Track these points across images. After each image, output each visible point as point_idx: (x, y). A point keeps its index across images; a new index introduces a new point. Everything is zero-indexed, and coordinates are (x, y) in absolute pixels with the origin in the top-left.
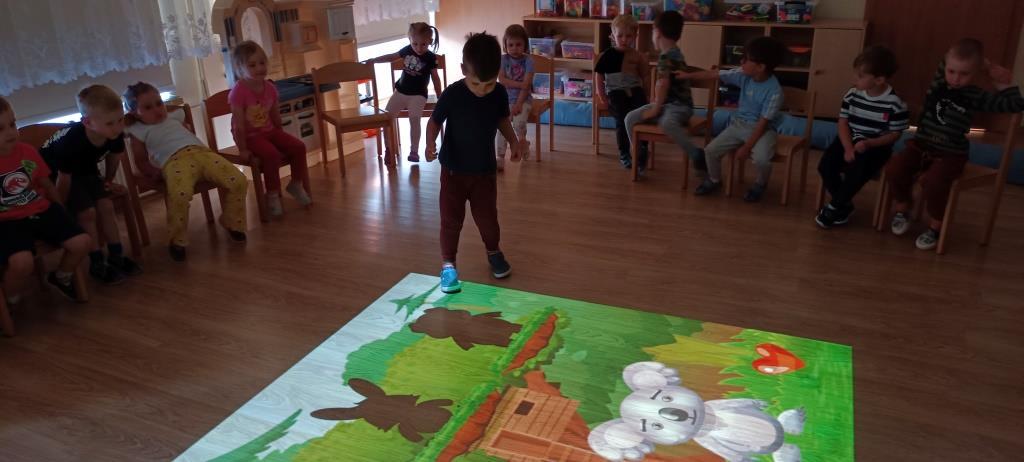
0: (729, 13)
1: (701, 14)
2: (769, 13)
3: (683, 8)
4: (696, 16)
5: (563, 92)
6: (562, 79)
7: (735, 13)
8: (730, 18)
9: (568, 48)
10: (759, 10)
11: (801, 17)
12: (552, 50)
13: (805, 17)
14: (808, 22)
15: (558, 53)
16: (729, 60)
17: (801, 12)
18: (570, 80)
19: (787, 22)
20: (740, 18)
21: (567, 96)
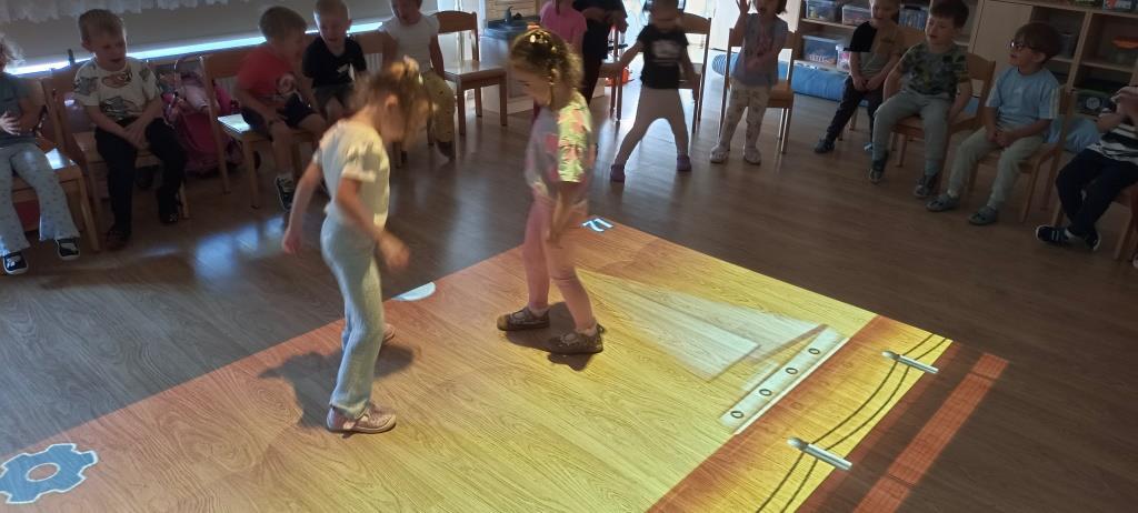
5: (836, 63)
6: (837, 48)
9: (850, 13)
12: (832, 14)
15: (838, 18)
18: (845, 49)
19: (1114, 9)
21: (839, 67)
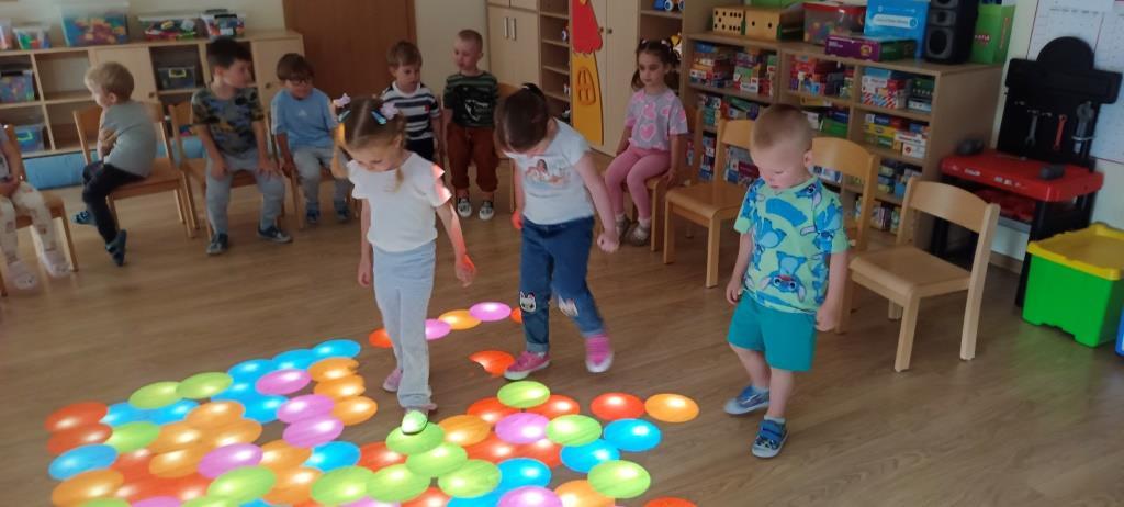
0: (147, 32)
1: (116, 36)
2: (195, 29)
3: (92, 30)
4: (111, 39)
7: (155, 32)
8: (150, 38)
10: (184, 26)
11: (234, 31)
13: (238, 29)
14: (242, 35)
16: (165, 83)
17: (233, 25)
20: (162, 37)
